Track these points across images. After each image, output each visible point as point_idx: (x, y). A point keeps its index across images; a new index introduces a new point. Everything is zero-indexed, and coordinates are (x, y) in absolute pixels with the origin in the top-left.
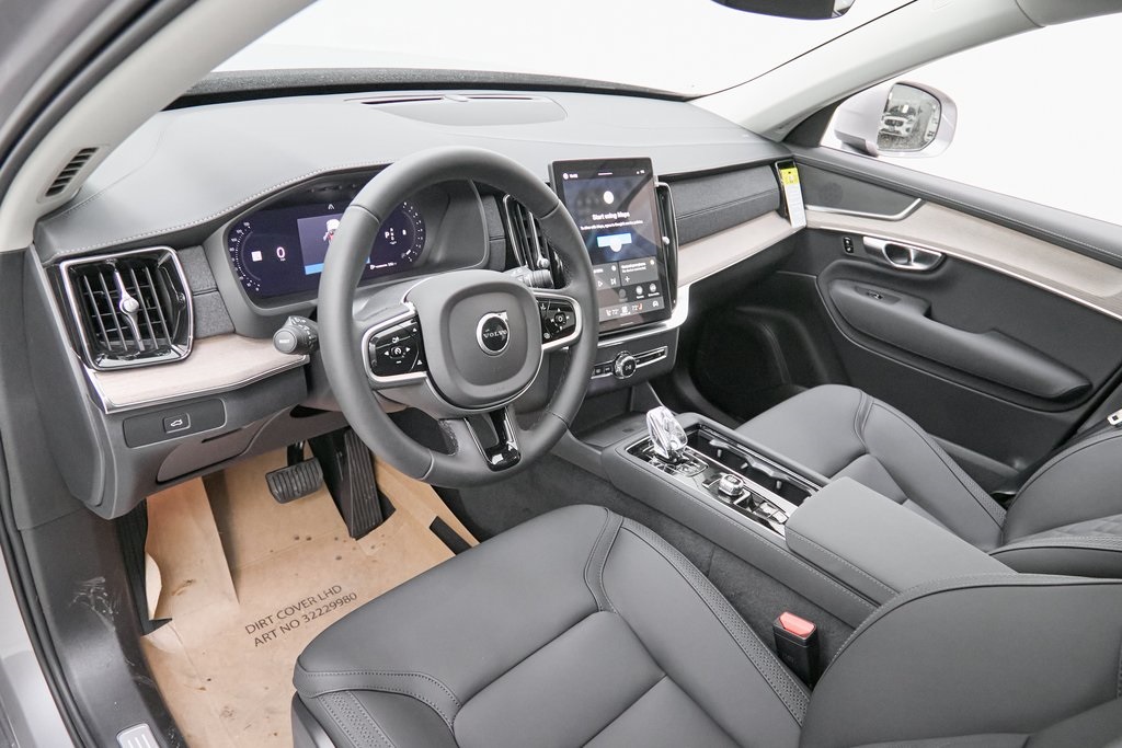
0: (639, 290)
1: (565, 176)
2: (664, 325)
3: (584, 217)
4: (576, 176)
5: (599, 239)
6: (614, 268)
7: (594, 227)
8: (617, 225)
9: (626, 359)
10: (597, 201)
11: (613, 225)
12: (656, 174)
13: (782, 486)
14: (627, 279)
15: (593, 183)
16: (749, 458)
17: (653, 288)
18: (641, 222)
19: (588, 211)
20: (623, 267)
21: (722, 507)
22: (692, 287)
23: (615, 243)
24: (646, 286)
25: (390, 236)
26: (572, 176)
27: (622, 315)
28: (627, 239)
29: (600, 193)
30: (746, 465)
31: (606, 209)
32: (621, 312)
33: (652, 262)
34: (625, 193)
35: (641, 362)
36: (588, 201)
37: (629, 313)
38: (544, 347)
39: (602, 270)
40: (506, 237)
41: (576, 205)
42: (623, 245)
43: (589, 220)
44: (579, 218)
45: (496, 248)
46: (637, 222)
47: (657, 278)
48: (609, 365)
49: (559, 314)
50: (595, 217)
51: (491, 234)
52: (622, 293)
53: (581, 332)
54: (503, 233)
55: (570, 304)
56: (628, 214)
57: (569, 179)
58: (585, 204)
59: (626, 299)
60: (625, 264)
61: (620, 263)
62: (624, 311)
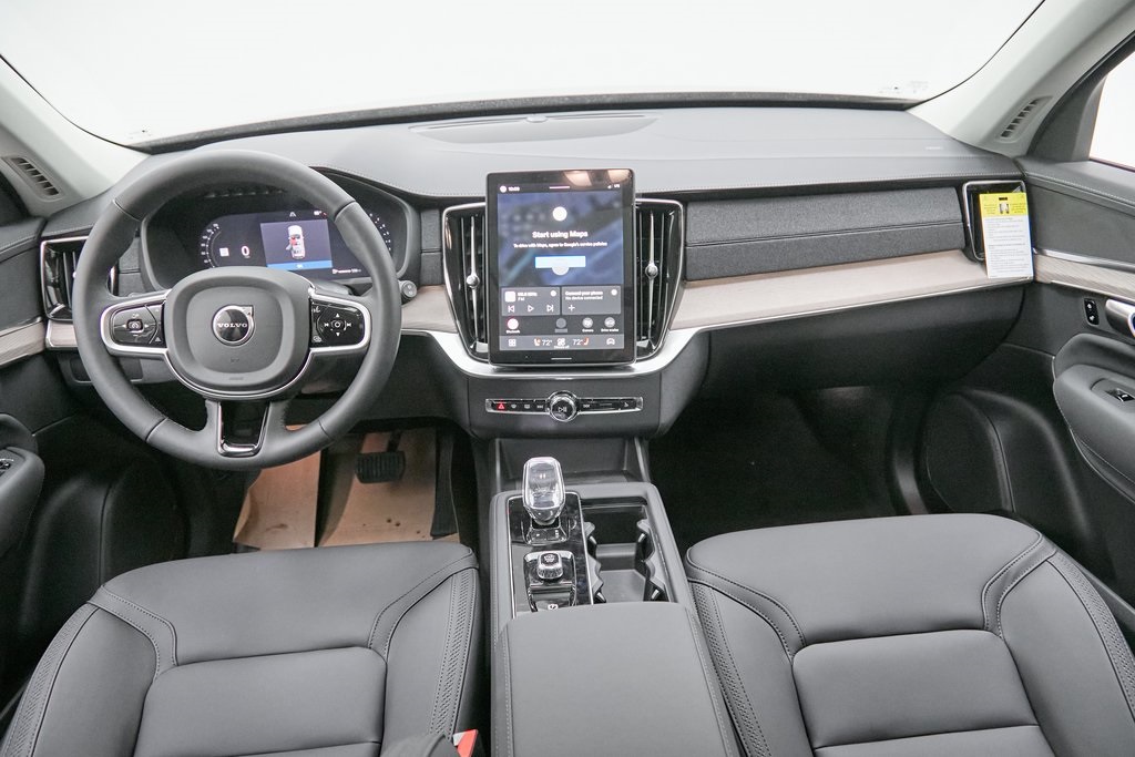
0: (588, 323)
1: (503, 189)
2: (631, 369)
3: (521, 233)
4: (517, 189)
5: (537, 259)
6: (553, 293)
7: (533, 245)
8: (566, 245)
9: (560, 400)
10: (542, 217)
11: (561, 245)
12: (639, 188)
14: (572, 308)
15: (537, 197)
17: (610, 322)
18: (605, 244)
19: (527, 227)
20: (567, 293)
23: (560, 265)
24: (599, 321)
26: (511, 189)
27: (556, 348)
28: (579, 262)
29: (548, 209)
31: (553, 226)
32: (554, 343)
33: (614, 292)
34: (586, 209)
35: (593, 407)
36: (530, 217)
37: (568, 347)
38: (314, 350)
39: (535, 294)
40: (441, 250)
41: (511, 221)
42: (570, 269)
43: (526, 238)
44: (513, 234)
45: (429, 261)
46: (598, 244)
47: (619, 311)
48: (542, 402)
49: (337, 319)
50: (536, 235)
51: (424, 247)
52: (561, 323)
53: (369, 344)
54: (438, 247)
55: (359, 312)
56: (586, 234)
57: (508, 192)
58: (524, 220)
59: (566, 331)
60: (570, 291)
61: (563, 288)
62: (561, 344)
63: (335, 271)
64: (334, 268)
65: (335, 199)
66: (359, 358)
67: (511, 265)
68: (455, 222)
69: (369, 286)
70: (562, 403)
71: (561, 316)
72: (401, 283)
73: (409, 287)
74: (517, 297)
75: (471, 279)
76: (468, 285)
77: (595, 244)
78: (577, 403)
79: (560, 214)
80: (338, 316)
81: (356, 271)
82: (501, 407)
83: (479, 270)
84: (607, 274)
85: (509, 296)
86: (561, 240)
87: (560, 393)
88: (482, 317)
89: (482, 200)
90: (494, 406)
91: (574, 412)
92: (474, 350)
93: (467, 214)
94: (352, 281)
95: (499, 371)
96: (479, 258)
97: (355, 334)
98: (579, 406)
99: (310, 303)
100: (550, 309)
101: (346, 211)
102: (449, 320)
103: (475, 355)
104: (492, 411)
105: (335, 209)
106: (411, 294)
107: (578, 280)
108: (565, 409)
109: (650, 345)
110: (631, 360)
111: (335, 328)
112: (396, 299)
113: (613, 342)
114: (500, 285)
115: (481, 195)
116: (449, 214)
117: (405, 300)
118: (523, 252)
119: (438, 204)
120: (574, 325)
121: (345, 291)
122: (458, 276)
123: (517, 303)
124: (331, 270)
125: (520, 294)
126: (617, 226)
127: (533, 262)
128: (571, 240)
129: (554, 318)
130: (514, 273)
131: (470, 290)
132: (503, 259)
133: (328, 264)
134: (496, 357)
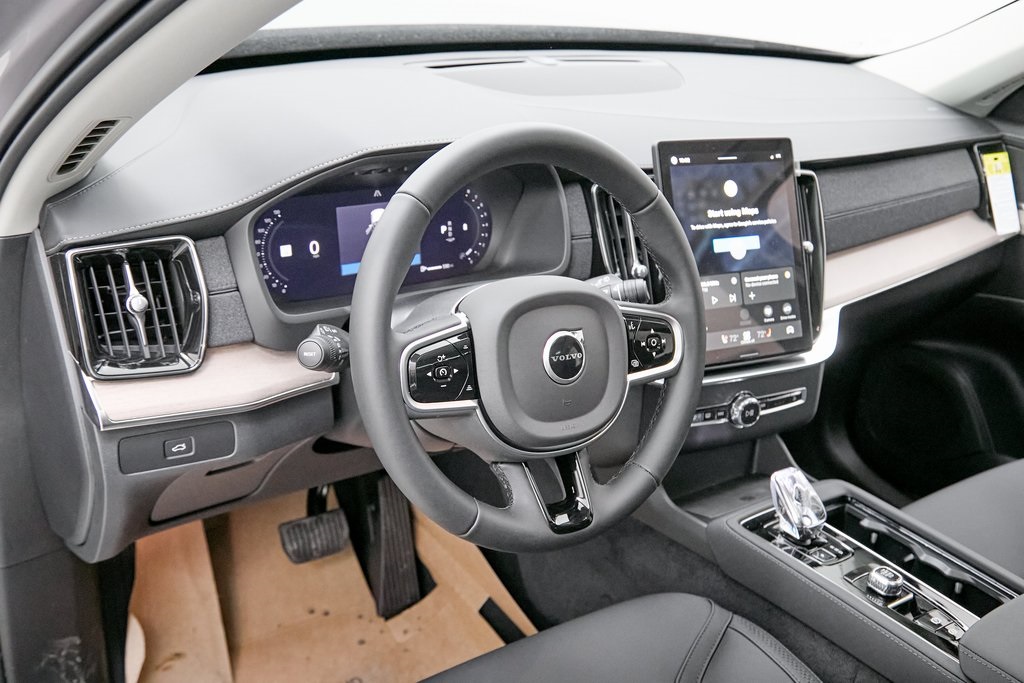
0: (768, 311)
1: (674, 160)
2: (801, 360)
3: (697, 212)
4: (687, 160)
5: (715, 242)
6: (734, 281)
7: (709, 226)
8: (740, 224)
9: (746, 402)
10: (715, 193)
11: (735, 224)
12: (799, 156)
13: (963, 590)
14: (752, 296)
15: (707, 169)
16: (916, 547)
17: (787, 308)
18: (774, 222)
19: (702, 205)
20: (747, 279)
21: (872, 609)
22: (844, 311)
24: (777, 307)
25: (447, 232)
26: (682, 160)
27: (743, 343)
28: (753, 242)
29: (719, 183)
30: (911, 557)
31: (725, 203)
32: (741, 338)
33: (788, 275)
34: (753, 182)
35: (769, 406)
36: (703, 193)
37: (753, 341)
39: (717, 283)
40: (593, 236)
41: (686, 198)
42: (748, 251)
43: (701, 218)
44: (689, 214)
45: (580, 250)
46: (769, 221)
47: (793, 295)
48: (723, 408)
50: (712, 214)
52: (744, 314)
54: (588, 232)
56: (756, 211)
57: (679, 164)
58: (698, 198)
59: (750, 322)
60: (749, 276)
61: (742, 274)
62: (746, 337)
63: (423, 269)
71: (743, 306)
77: (767, 222)
86: (735, 219)
100: (733, 299)
111: (651, 348)
118: (701, 234)
127: (711, 247)
128: (744, 218)
129: (737, 309)
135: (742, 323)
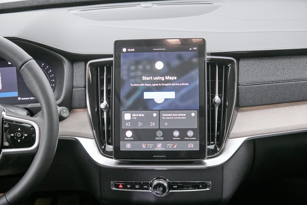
0: (176, 134)
1: (124, 50)
3: (135, 77)
4: (133, 50)
5: (145, 94)
6: (155, 115)
7: (143, 85)
8: (163, 85)
10: (148, 67)
11: (160, 85)
12: (209, 49)
14: (166, 124)
15: (146, 55)
17: (190, 133)
18: (188, 84)
19: (139, 73)
20: (163, 115)
23: (159, 97)
24: (183, 132)
26: (129, 50)
27: (156, 149)
28: (171, 95)
29: (152, 62)
31: (155, 73)
33: (193, 114)
34: (176, 63)
35: (179, 188)
36: (140, 67)
37: (163, 149)
38: (4, 151)
39: (143, 115)
40: (85, 87)
41: (129, 70)
42: (166, 99)
43: (138, 80)
44: (130, 77)
45: (77, 93)
46: (183, 84)
47: (196, 126)
48: (147, 184)
49: (19, 132)
50: (144, 78)
51: (75, 84)
52: (159, 133)
53: (38, 147)
54: (83, 85)
55: (33, 127)
56: (175, 78)
57: (127, 52)
58: (137, 69)
59: (162, 138)
60: (165, 114)
61: (161, 111)
62: (159, 147)
63: (19, 99)
64: (19, 96)
65: (21, 58)
66: (31, 156)
67: (128, 96)
68: (94, 69)
69: (39, 109)
70: (159, 185)
71: (159, 129)
72: (59, 108)
73: (64, 111)
74: (132, 117)
75: (103, 105)
76: (101, 109)
77: (181, 84)
78: (169, 184)
79: (159, 65)
80: (19, 129)
81: (32, 98)
82: (121, 186)
83: (108, 99)
84: (189, 103)
85: (127, 116)
86: (160, 81)
87: (158, 178)
88: (110, 128)
89: (110, 56)
90: (117, 186)
91: (167, 190)
92: (104, 150)
93: (101, 65)
94: (29, 106)
95: (120, 164)
96: (109, 92)
97: (30, 141)
98: (171, 187)
99: (3, 121)
100: (153, 125)
101: (27, 65)
102: (89, 130)
103: (105, 153)
104: (115, 189)
105: (20, 64)
106: (64, 115)
107: (170, 106)
108: (161, 189)
109: (215, 148)
110: (204, 158)
111: (17, 137)
112: (56, 118)
113: (193, 146)
114: (121, 109)
115: (110, 53)
116: (91, 65)
117: (61, 119)
118: (135, 89)
119: (84, 58)
120: (168, 135)
121: (25, 113)
122: (95, 102)
123: (131, 121)
124: (17, 98)
125: (133, 115)
126: (195, 73)
127: (142, 95)
128: (166, 81)
129: (155, 130)
130: (130, 102)
131: (102, 112)
132: (123, 93)
133: (15, 94)
134: (118, 154)
135: (156, 138)
